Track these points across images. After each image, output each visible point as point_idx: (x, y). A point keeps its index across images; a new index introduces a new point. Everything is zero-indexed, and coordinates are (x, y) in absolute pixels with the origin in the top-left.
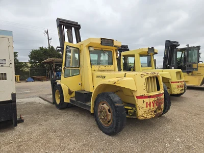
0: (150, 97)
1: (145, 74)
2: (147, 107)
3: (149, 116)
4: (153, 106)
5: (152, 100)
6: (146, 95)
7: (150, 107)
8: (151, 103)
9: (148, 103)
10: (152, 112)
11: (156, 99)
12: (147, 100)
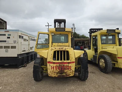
0: (54, 63)
1: (54, 49)
2: (52, 69)
3: (53, 75)
4: (56, 69)
5: (55, 65)
6: (51, 61)
7: (54, 69)
8: (54, 67)
9: (52, 67)
10: (55, 73)
11: (58, 65)
12: (52, 65)
